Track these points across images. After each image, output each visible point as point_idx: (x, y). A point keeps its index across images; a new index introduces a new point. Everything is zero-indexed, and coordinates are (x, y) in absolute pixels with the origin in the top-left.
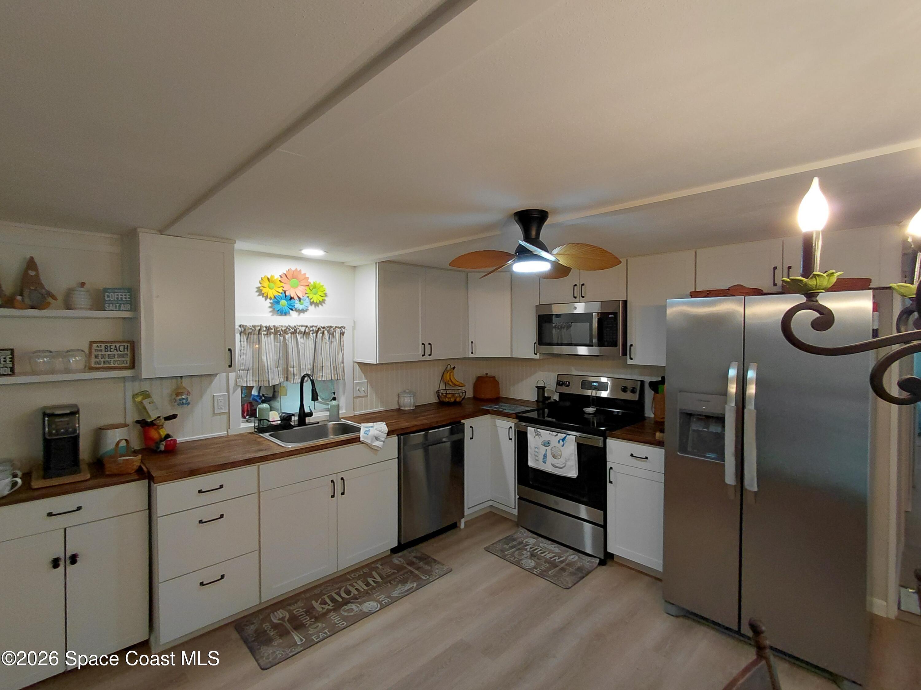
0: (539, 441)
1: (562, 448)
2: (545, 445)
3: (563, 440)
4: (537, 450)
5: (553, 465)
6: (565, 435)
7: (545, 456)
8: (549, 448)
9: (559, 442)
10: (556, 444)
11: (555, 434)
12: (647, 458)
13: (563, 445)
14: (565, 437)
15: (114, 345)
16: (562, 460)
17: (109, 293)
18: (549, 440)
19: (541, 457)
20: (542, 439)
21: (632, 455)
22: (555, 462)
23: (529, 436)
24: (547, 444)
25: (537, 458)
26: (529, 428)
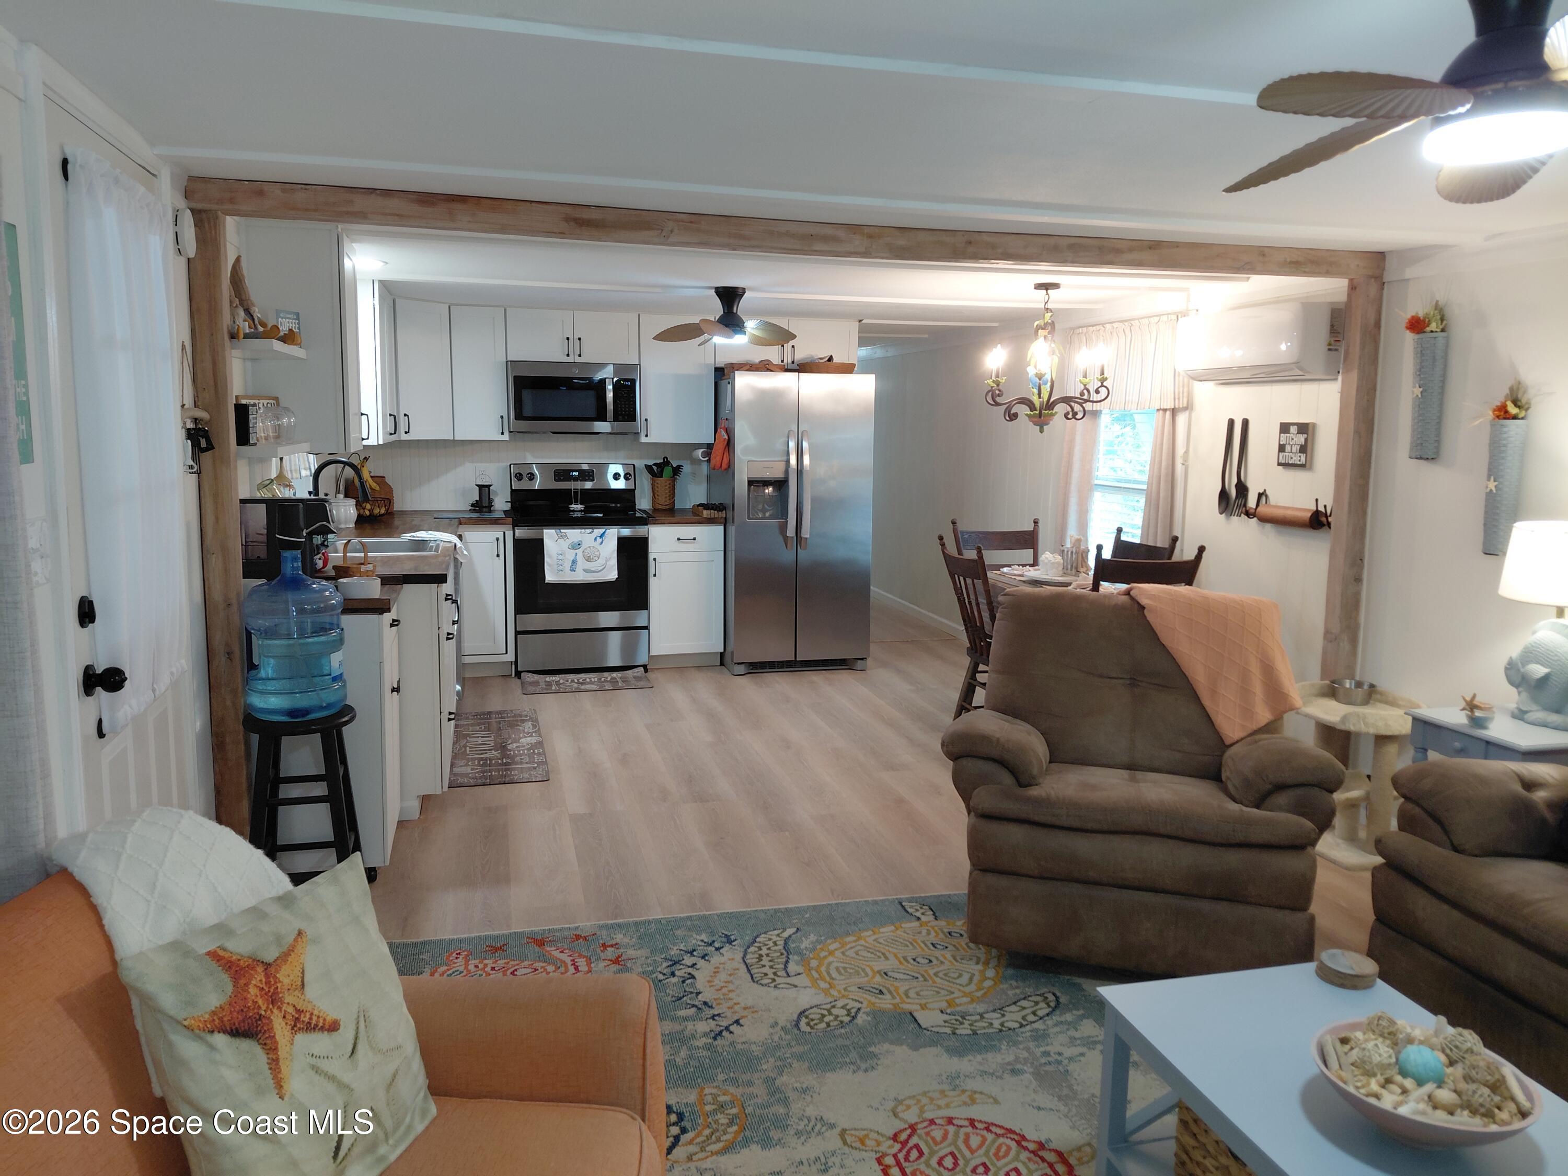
0: (564, 544)
1: (600, 548)
2: (573, 548)
3: (601, 536)
4: (560, 557)
5: (585, 570)
6: (604, 530)
7: (574, 562)
8: (580, 552)
9: (595, 539)
10: (593, 544)
11: (588, 531)
12: (694, 539)
13: (602, 543)
14: (604, 533)
15: (261, 401)
16: (601, 561)
17: (282, 318)
18: (581, 541)
19: (567, 565)
20: (569, 542)
21: (679, 539)
22: (589, 565)
23: (546, 541)
24: (577, 546)
25: (561, 568)
26: (545, 531)
